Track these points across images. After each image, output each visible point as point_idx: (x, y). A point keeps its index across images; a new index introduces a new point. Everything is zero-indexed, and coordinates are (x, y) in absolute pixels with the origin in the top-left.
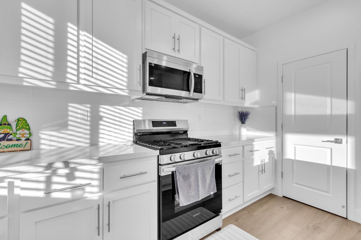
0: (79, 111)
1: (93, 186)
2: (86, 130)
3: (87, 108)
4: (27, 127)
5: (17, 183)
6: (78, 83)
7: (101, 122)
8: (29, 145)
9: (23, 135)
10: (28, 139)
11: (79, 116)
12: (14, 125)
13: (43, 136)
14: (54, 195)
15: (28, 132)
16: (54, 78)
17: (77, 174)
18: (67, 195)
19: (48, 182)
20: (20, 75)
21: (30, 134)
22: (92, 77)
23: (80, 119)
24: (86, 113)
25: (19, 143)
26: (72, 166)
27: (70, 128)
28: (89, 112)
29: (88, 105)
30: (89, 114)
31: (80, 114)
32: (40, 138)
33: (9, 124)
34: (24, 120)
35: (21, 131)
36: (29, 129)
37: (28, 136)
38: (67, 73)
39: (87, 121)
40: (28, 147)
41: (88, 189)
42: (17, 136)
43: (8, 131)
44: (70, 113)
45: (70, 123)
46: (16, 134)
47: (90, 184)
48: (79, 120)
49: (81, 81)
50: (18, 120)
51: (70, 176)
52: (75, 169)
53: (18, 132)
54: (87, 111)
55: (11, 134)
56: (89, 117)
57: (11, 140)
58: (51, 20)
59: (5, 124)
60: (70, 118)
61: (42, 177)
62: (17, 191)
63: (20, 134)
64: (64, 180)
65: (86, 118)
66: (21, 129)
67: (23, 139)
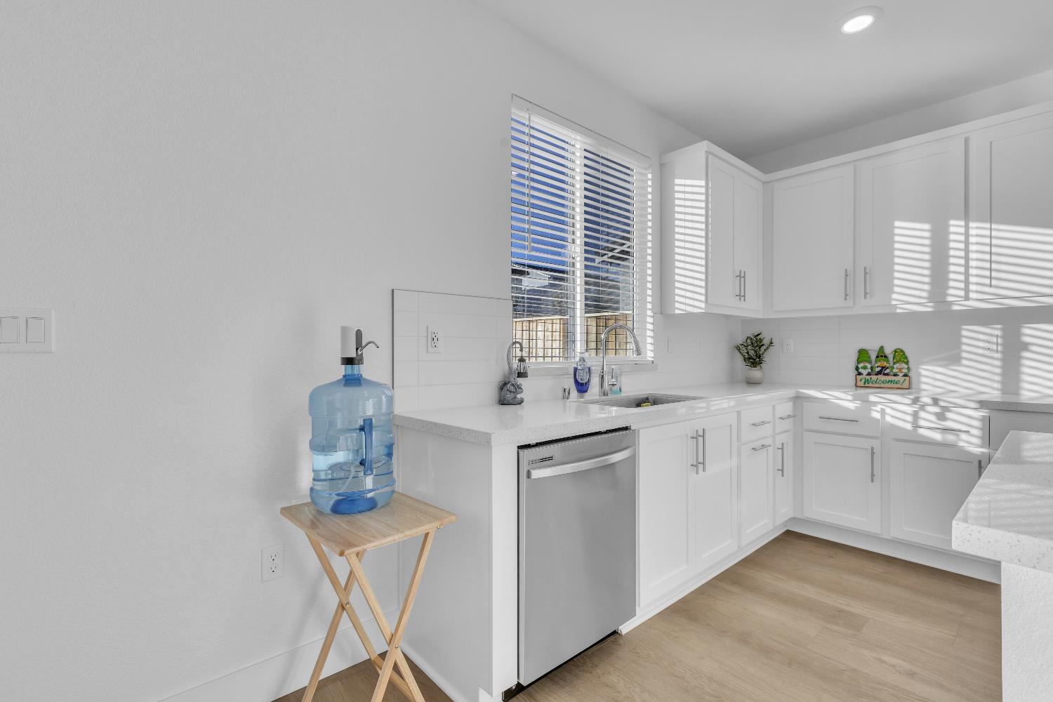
0: (981, 337)
1: (972, 435)
2: (994, 367)
3: (997, 330)
4: (905, 360)
5: (888, 411)
6: (967, 298)
7: (1026, 354)
8: (907, 382)
9: (900, 370)
10: (906, 375)
11: (981, 344)
12: (891, 357)
13: (924, 373)
14: (921, 431)
15: (906, 366)
16: (930, 299)
17: (949, 415)
18: (937, 436)
19: (915, 415)
20: (894, 303)
21: (909, 369)
22: (991, 286)
23: (983, 348)
24: (994, 340)
25: (896, 378)
26: (942, 404)
27: (965, 362)
28: (1001, 337)
29: (999, 326)
30: (1000, 341)
31: (983, 341)
32: (920, 375)
33: (886, 357)
34: (902, 351)
35: (898, 364)
36: (907, 363)
37: (906, 371)
38: (949, 288)
39: (997, 351)
40: (906, 385)
41: (964, 436)
42: (894, 371)
43: (885, 364)
44: (964, 340)
45: (964, 355)
46: (893, 368)
47: (968, 432)
48: (981, 351)
49: (972, 295)
50: (895, 351)
51: (941, 416)
52: (946, 409)
53: (895, 366)
54: (997, 336)
55: (888, 368)
56: (1001, 345)
57: (887, 374)
58: (927, 226)
59: (882, 356)
60: (964, 348)
61: (910, 409)
62: (888, 419)
63: (897, 368)
64: (933, 418)
65: (994, 347)
66: (898, 362)
67: (901, 375)
